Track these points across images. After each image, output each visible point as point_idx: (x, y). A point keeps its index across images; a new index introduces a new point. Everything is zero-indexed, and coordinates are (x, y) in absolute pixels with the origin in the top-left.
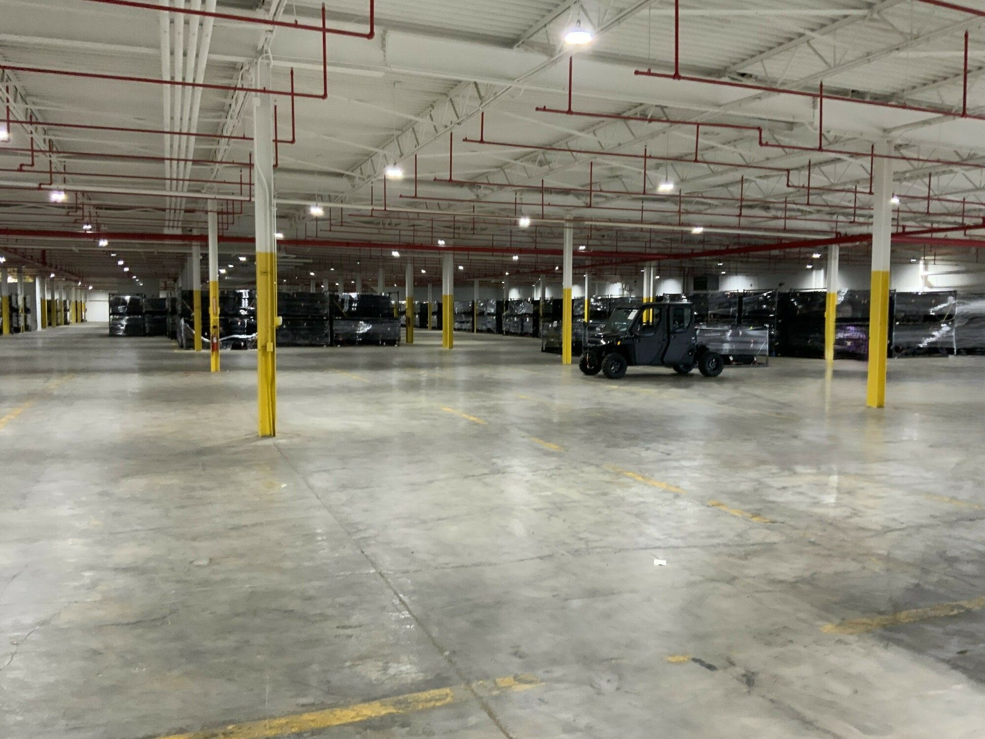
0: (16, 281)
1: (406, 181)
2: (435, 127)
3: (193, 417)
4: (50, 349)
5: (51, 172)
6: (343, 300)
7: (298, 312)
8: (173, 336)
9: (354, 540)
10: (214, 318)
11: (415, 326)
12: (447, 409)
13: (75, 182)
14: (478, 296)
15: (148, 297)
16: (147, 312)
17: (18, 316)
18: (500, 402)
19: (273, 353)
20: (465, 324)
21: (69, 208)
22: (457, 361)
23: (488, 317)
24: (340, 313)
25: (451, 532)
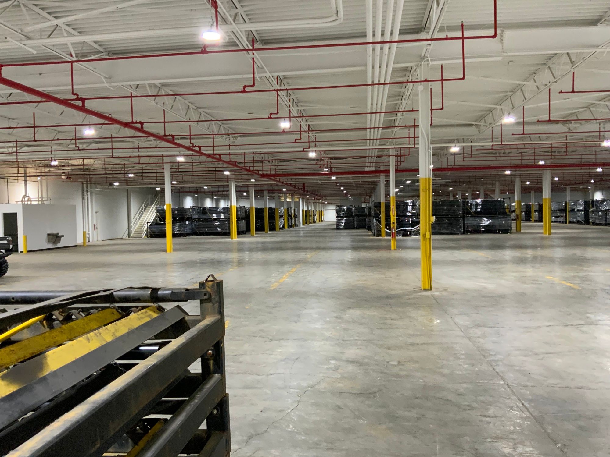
0: (290, 200)
1: (518, 124)
2: (537, 86)
3: (383, 276)
4: (307, 236)
5: (309, 142)
6: (471, 204)
7: (442, 212)
8: (370, 229)
9: (488, 361)
10: (393, 218)
11: (523, 220)
12: (549, 278)
13: (320, 146)
14: (568, 197)
15: (356, 207)
16: (356, 215)
17: (291, 219)
18: (590, 274)
19: (430, 239)
20: (560, 218)
21: (317, 160)
22: (554, 244)
23: (578, 213)
24: (469, 213)
25: (558, 363)
